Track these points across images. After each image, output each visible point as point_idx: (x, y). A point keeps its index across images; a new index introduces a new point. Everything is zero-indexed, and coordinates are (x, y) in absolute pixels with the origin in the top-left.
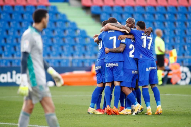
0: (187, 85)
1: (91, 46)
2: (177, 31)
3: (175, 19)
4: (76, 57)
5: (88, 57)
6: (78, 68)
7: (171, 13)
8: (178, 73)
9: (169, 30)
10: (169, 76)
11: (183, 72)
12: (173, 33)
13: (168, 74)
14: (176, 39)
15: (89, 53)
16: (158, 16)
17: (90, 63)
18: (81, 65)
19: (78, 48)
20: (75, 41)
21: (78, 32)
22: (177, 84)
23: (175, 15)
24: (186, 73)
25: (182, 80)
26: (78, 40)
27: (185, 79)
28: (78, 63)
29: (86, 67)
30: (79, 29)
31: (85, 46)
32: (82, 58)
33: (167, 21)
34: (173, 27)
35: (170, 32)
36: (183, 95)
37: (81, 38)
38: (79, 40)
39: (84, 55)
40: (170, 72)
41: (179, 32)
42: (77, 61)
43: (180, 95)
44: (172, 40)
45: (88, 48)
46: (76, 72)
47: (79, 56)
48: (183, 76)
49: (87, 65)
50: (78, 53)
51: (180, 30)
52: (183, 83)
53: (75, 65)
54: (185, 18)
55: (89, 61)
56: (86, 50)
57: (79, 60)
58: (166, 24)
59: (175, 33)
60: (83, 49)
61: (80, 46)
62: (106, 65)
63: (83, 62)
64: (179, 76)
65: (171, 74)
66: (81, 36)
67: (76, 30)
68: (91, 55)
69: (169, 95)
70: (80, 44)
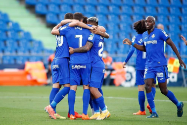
0: (131, 87)
1: (25, 41)
2: (122, 26)
3: (119, 12)
4: (7, 53)
5: (20, 54)
6: (9, 66)
7: (115, 5)
8: (122, 74)
9: (113, 24)
10: (112, 77)
11: (128, 72)
12: (117, 27)
13: (110, 74)
14: (121, 35)
15: (22, 49)
16: (101, 9)
17: (23, 61)
18: (13, 62)
19: (10, 43)
20: (7, 35)
21: (10, 24)
22: (120, 85)
23: (120, 7)
24: (131, 74)
25: (126, 81)
26: (9, 34)
27: (130, 80)
28: (9, 60)
29: (19, 65)
30: (12, 22)
31: (18, 41)
32: (14, 54)
33: (111, 14)
34: (118, 21)
35: (114, 26)
36: (127, 99)
37: (13, 32)
38: (11, 34)
39: (16, 51)
40: (114, 72)
41: (124, 26)
42: (8, 58)
43: (124, 98)
44: (116, 36)
45: (21, 44)
46: (7, 71)
47: (11, 52)
48: (128, 77)
49: (19, 62)
50: (9, 49)
51: (125, 25)
52: (127, 85)
53: (6, 62)
54: (131, 12)
55: (21, 58)
56: (19, 45)
57: (10, 57)
58: (110, 17)
59: (119, 28)
60: (16, 44)
61: (12, 41)
62: (72, 66)
63: (15, 59)
64: (123, 77)
65: (114, 75)
66: (13, 29)
67: (7, 22)
68: (24, 52)
69: (111, 98)
70: (12, 39)
